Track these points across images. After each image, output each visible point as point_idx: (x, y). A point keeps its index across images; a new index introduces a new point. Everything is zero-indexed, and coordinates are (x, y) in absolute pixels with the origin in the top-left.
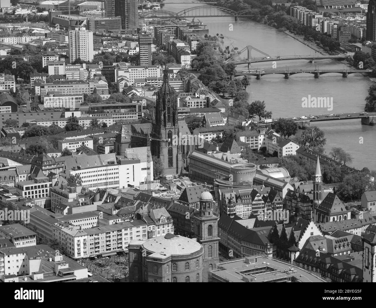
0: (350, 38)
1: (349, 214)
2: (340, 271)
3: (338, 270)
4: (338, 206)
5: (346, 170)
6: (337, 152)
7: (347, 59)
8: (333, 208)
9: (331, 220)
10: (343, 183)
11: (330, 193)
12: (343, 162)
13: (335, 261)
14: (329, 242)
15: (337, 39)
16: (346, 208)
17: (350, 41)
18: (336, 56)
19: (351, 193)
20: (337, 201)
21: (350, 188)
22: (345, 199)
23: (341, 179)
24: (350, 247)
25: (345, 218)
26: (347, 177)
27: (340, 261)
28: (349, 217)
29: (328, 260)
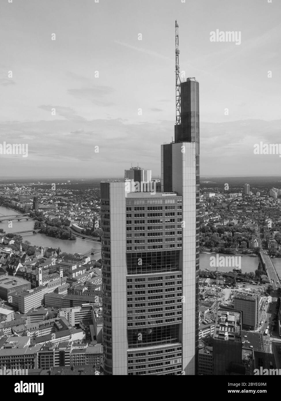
0: (28, 209)
1: (31, 259)
2: (29, 276)
3: (28, 276)
4: (27, 257)
5: (29, 247)
6: (26, 241)
7: (28, 215)
8: (26, 258)
9: (25, 262)
10: (28, 251)
11: (25, 254)
12: (28, 245)
13: (27, 274)
14: (25, 268)
15: (25, 209)
16: (30, 258)
17: (28, 210)
18: (25, 214)
19: (31, 253)
20: (27, 256)
21: (31, 252)
22: (29, 255)
23: (28, 250)
24: (32, 269)
25: (30, 261)
26: (29, 249)
27: (29, 274)
28: (31, 260)
29: (25, 274)
